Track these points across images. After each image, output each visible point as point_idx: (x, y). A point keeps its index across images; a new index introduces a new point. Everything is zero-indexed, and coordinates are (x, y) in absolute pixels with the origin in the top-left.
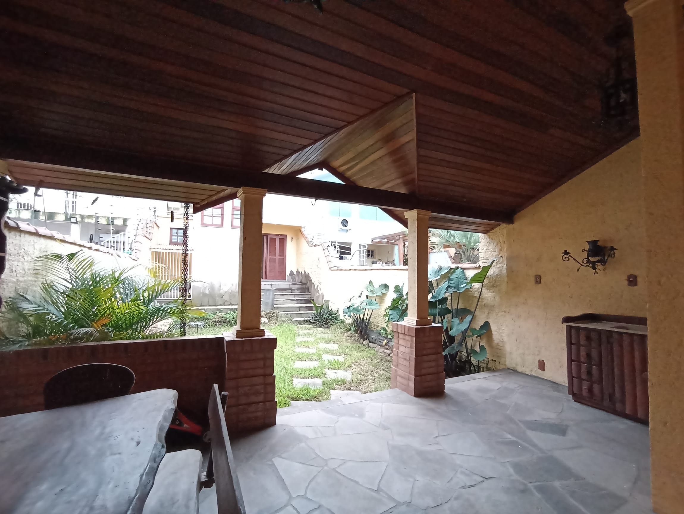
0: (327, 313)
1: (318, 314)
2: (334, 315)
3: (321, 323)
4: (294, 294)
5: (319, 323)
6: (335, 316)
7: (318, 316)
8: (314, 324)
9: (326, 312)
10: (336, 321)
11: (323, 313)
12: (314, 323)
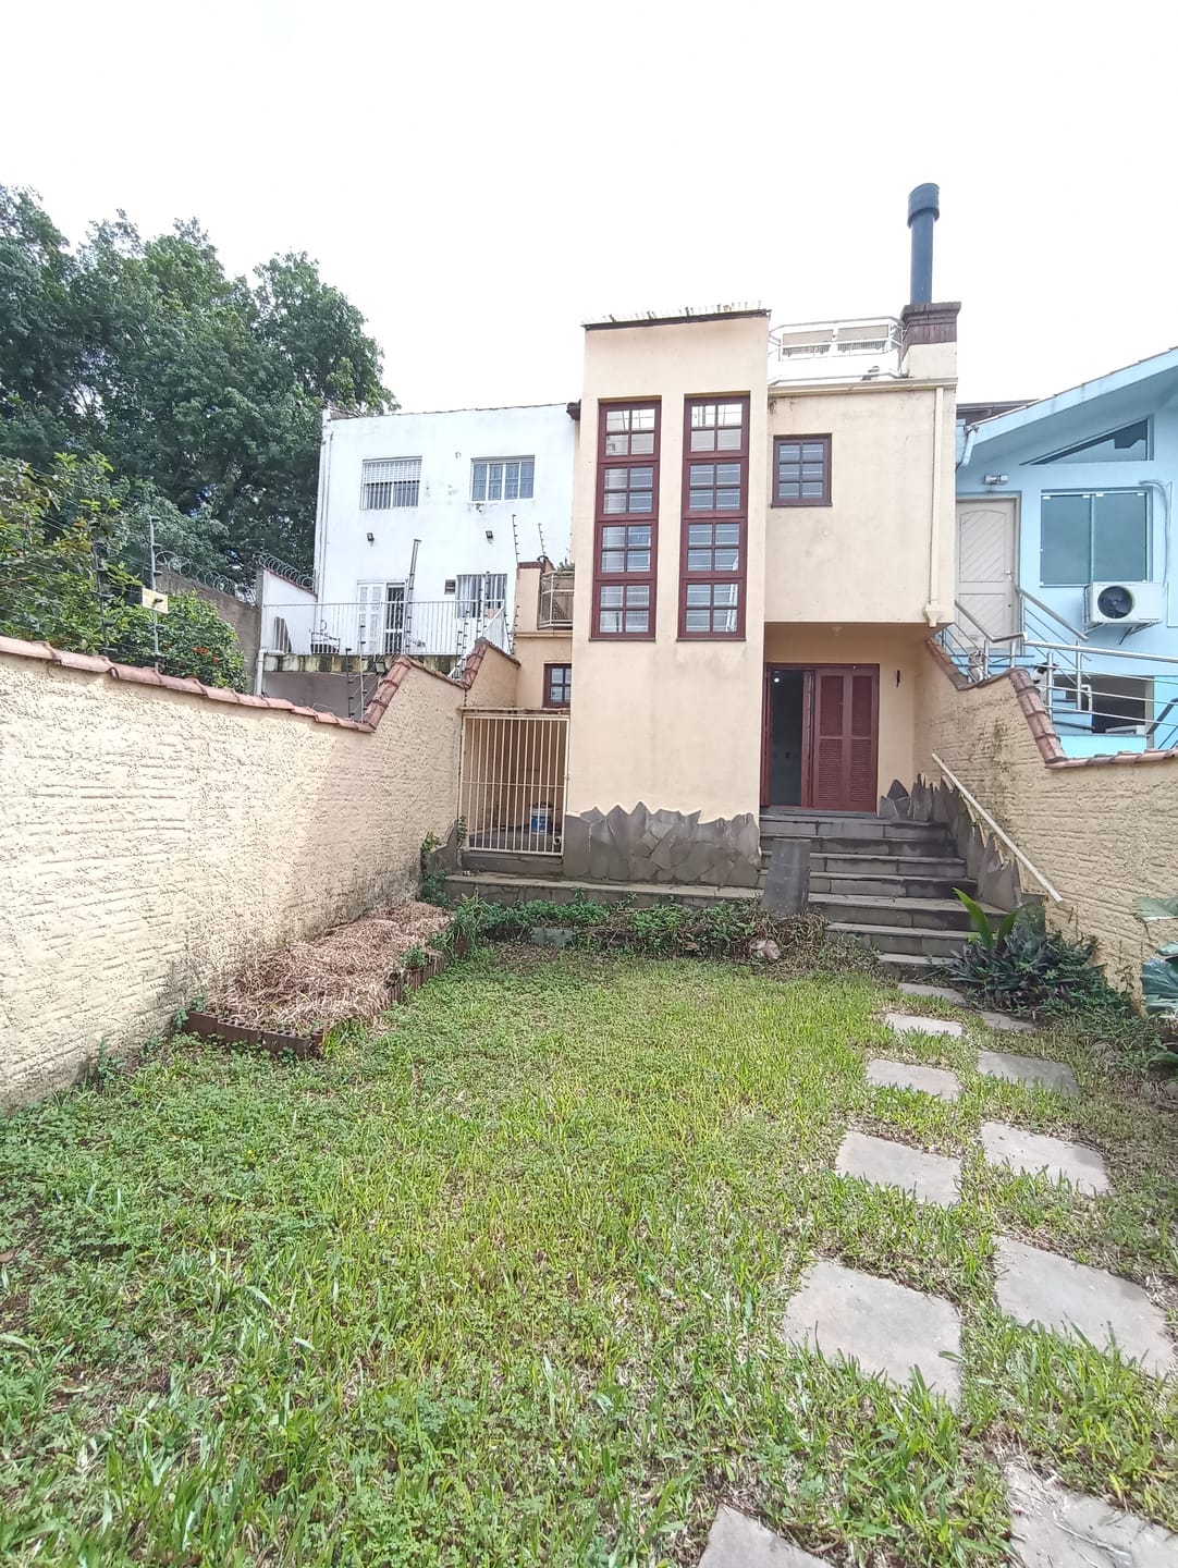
0: (1035, 951)
1: (990, 948)
2: (1072, 963)
3: (1003, 991)
4: (898, 862)
5: (992, 992)
6: (1078, 973)
7: (989, 957)
8: (971, 991)
9: (1028, 946)
10: (1080, 994)
11: (1014, 951)
12: (970, 984)
